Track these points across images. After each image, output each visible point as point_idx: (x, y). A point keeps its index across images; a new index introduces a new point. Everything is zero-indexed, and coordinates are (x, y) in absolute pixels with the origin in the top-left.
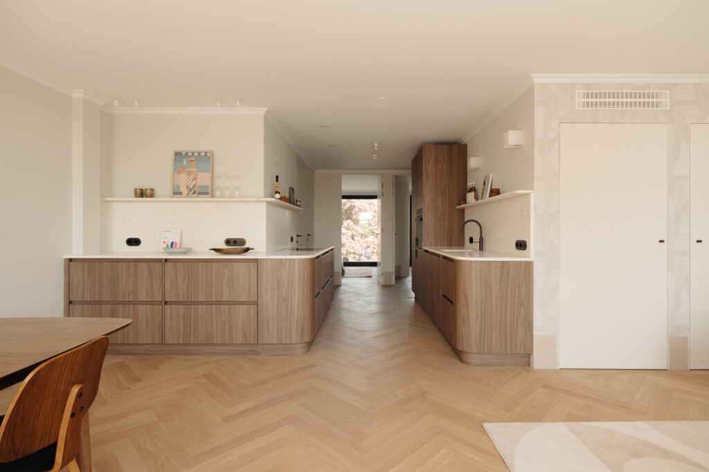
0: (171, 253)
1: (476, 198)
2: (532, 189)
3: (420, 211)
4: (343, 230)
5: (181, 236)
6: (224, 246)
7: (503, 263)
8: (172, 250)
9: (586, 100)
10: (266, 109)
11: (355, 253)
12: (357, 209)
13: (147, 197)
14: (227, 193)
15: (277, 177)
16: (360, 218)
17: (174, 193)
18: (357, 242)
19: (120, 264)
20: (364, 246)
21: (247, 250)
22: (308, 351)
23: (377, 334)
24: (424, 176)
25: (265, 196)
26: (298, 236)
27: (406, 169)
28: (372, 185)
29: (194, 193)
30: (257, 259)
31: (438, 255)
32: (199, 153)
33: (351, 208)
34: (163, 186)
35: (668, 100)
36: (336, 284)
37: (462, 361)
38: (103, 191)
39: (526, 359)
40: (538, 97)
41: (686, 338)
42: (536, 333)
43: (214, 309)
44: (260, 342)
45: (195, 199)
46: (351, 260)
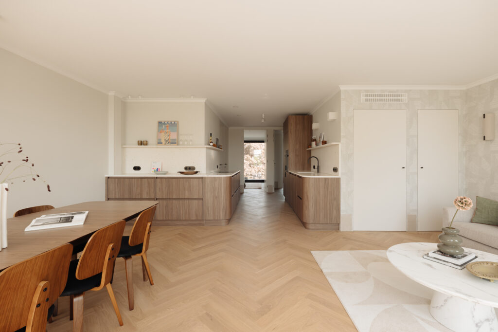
0: (158, 174)
1: (317, 145)
2: (340, 142)
3: (287, 151)
4: (245, 161)
5: (162, 165)
6: (184, 170)
7: (325, 178)
8: (158, 172)
9: (366, 98)
10: (206, 99)
11: (251, 175)
12: (252, 148)
13: (144, 145)
14: (186, 143)
15: (211, 134)
16: (255, 154)
17: (158, 143)
18: (252, 168)
19: (133, 179)
20: (257, 171)
21: (196, 172)
22: (228, 224)
23: (264, 217)
24: (289, 132)
25: (205, 145)
26: (220, 165)
27: (281, 126)
28: (261, 135)
29: (169, 143)
30: (202, 177)
31: (295, 175)
32: (171, 122)
33: (249, 147)
34: (152, 140)
35: (407, 98)
36: (241, 192)
37: (306, 228)
38: (122, 142)
39: (337, 226)
40: (342, 96)
41: (416, 215)
42: (342, 213)
43: (181, 203)
44: (204, 219)
45: (168, 146)
46: (249, 179)
